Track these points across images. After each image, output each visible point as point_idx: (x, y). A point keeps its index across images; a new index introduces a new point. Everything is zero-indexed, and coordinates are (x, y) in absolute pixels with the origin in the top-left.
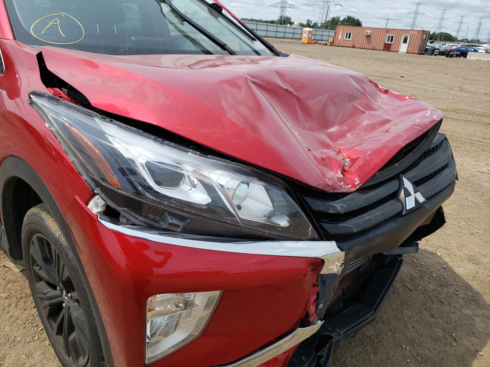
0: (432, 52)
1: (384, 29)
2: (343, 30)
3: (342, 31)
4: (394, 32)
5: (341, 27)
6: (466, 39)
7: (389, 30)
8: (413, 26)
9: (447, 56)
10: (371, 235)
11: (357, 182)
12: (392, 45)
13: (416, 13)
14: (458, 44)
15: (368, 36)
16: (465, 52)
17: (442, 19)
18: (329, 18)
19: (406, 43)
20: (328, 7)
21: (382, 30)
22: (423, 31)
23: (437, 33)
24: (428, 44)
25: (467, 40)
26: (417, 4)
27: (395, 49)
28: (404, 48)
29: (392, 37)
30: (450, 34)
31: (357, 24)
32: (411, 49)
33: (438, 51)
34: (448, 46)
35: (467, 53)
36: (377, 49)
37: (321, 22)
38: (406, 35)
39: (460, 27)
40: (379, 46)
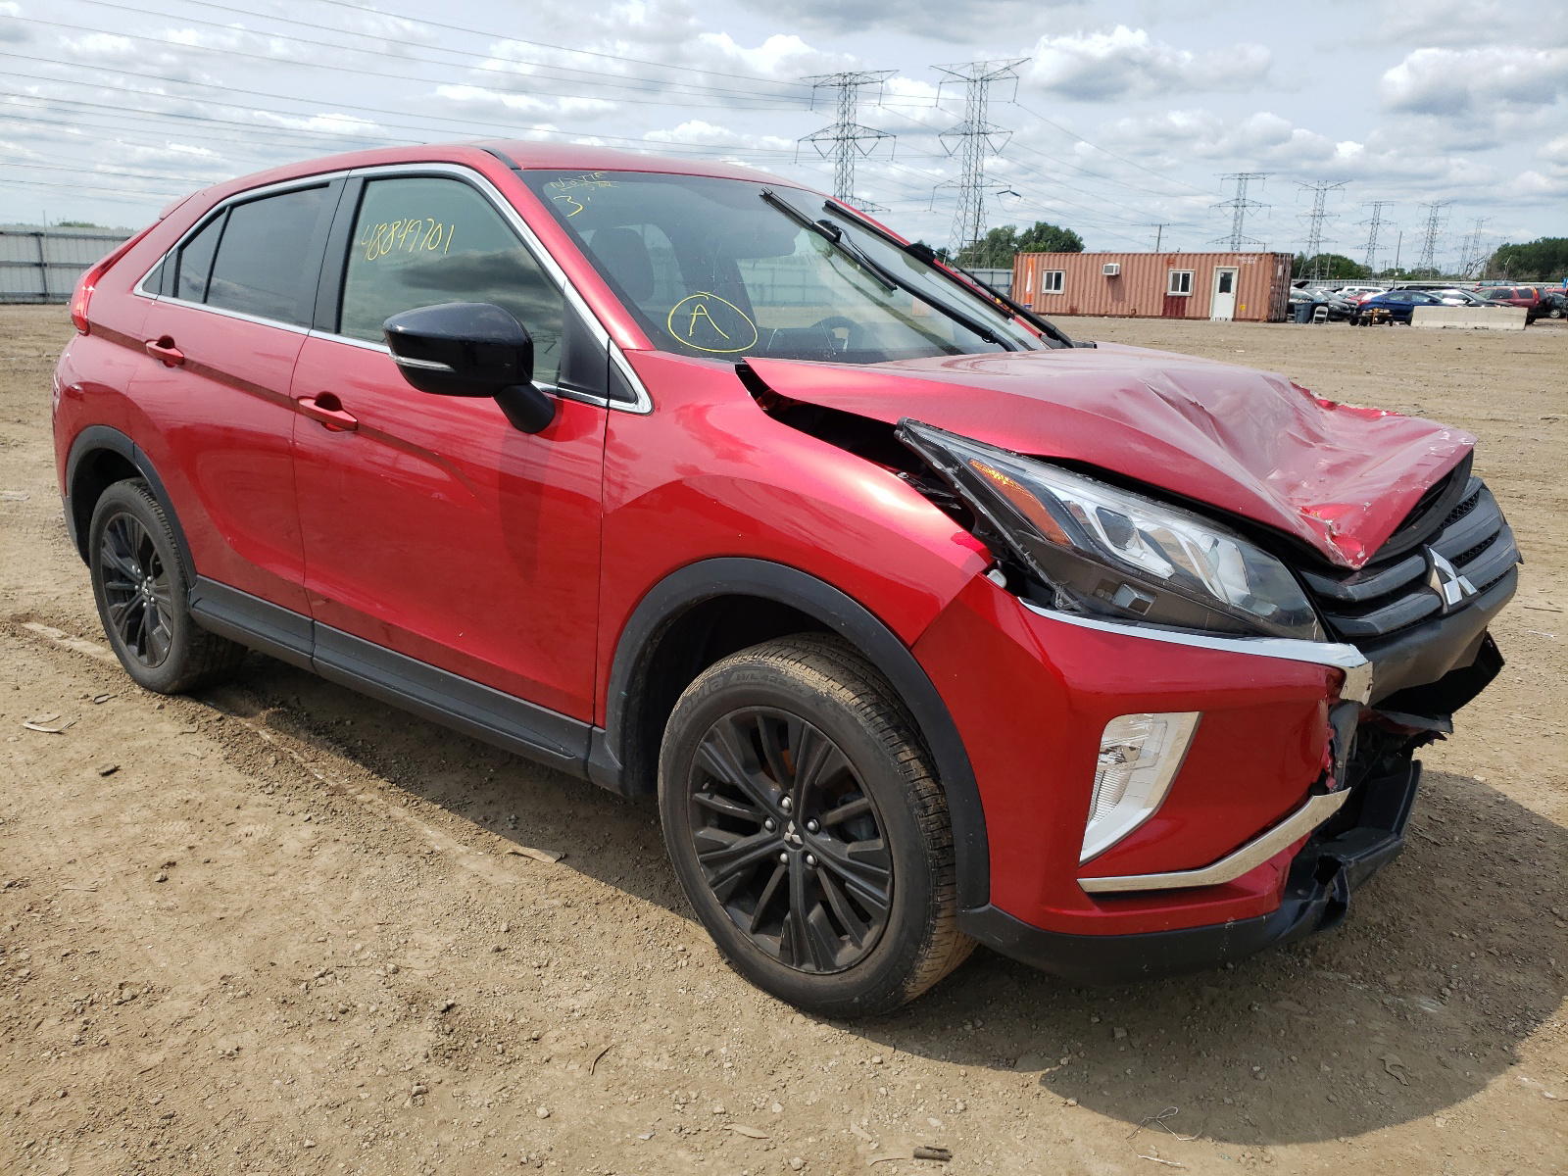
0: (1309, 312)
1: (1153, 255)
2: (1037, 265)
3: (1035, 267)
4: (1190, 262)
5: (1030, 258)
6: (1398, 270)
7: (1173, 256)
8: (1237, 242)
9: (1353, 323)
10: (1400, 645)
11: (1361, 555)
12: (1188, 299)
13: (1240, 204)
14: (1377, 285)
15: (1114, 279)
16: (1404, 308)
17: (1319, 215)
18: (983, 234)
19: (1228, 290)
20: (978, 201)
21: (1148, 258)
22: (1274, 255)
23: (1309, 258)
24: (1293, 290)
25: (1401, 271)
26: (1238, 177)
27: (1199, 309)
28: (1223, 306)
29: (1186, 277)
30: (1349, 258)
31: (1069, 244)
32: (1244, 307)
33: (1326, 309)
34: (1349, 292)
35: (1411, 311)
36: (1143, 313)
37: (959, 246)
38: (1227, 268)
39: (1373, 237)
40: (1150, 306)
